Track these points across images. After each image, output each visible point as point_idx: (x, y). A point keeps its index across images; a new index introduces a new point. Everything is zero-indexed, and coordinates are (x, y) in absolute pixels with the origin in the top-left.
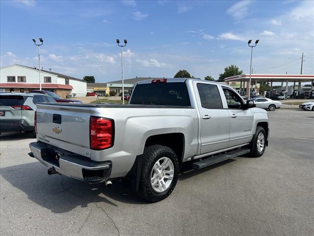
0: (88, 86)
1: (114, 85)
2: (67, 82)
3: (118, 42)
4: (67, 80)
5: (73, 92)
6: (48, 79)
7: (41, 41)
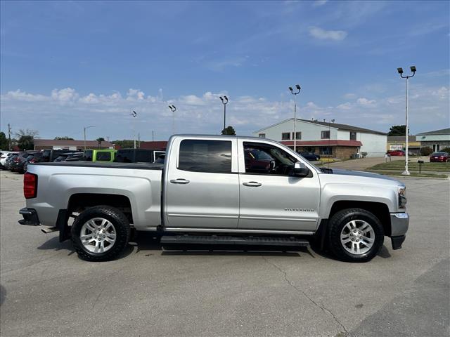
0: (388, 141)
1: (428, 138)
2: (353, 137)
3: (401, 71)
4: (353, 134)
5: (362, 150)
6: (327, 134)
7: (299, 88)
